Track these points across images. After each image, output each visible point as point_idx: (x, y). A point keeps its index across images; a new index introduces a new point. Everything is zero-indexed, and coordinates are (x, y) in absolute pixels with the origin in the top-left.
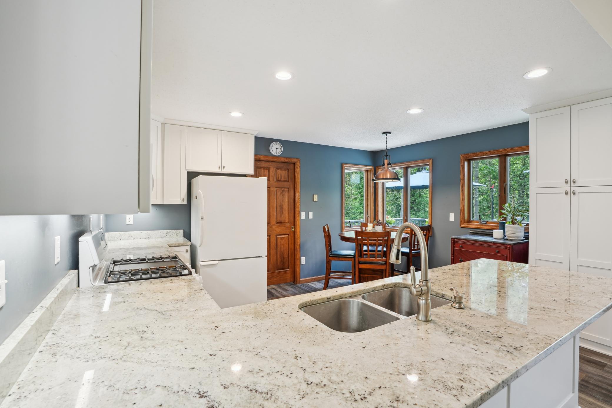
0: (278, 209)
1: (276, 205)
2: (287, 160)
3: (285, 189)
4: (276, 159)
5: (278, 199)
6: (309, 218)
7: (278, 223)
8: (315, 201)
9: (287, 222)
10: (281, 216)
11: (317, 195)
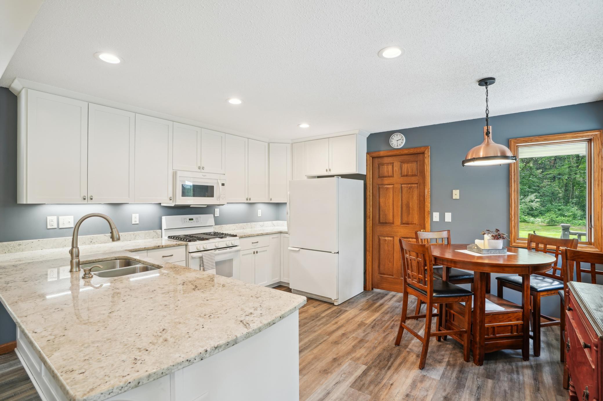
0: (404, 208)
1: (402, 203)
2: (412, 151)
3: (413, 185)
4: (398, 153)
5: (404, 197)
6: (445, 221)
7: (404, 224)
8: (454, 198)
9: (416, 224)
10: (408, 216)
11: (458, 191)
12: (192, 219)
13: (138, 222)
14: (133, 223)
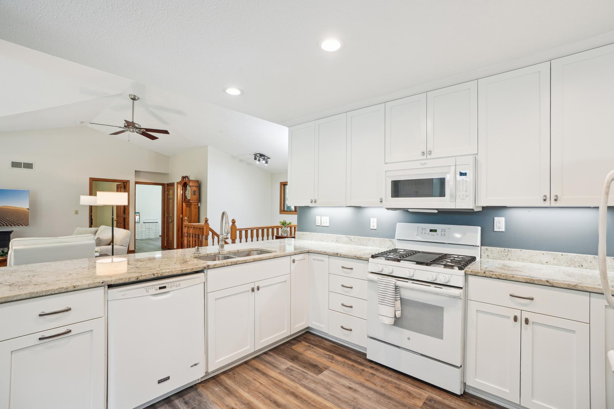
12: (435, 231)
13: (375, 228)
14: (372, 228)
